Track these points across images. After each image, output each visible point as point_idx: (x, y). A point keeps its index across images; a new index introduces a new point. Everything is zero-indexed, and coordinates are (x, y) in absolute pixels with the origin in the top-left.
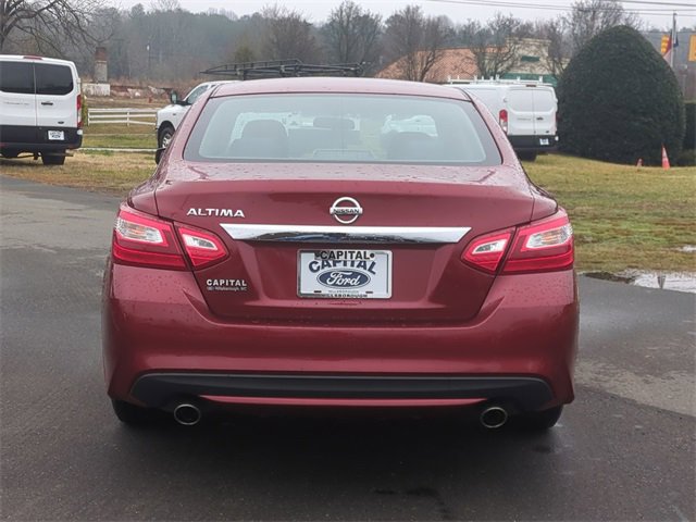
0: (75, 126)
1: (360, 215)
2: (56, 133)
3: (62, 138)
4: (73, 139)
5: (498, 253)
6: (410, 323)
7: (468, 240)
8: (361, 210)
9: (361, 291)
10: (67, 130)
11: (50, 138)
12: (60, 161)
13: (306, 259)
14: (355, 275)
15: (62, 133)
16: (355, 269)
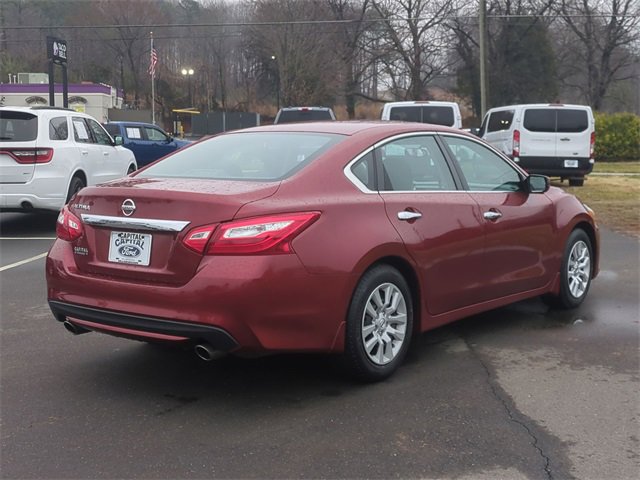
0: (589, 156)
1: (135, 210)
2: (571, 162)
3: (576, 165)
4: (585, 166)
5: (204, 240)
6: (151, 282)
7: (188, 230)
8: (134, 207)
9: (135, 260)
10: (580, 160)
11: (566, 165)
12: (579, 183)
13: (114, 237)
14: (135, 249)
15: (577, 162)
16: (135, 245)
